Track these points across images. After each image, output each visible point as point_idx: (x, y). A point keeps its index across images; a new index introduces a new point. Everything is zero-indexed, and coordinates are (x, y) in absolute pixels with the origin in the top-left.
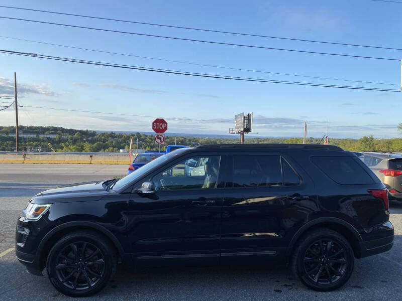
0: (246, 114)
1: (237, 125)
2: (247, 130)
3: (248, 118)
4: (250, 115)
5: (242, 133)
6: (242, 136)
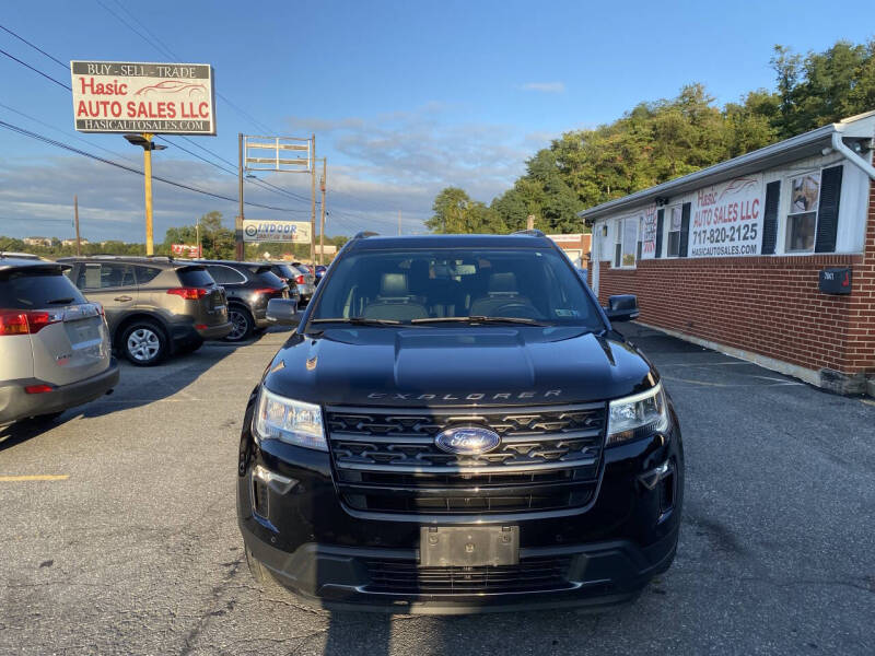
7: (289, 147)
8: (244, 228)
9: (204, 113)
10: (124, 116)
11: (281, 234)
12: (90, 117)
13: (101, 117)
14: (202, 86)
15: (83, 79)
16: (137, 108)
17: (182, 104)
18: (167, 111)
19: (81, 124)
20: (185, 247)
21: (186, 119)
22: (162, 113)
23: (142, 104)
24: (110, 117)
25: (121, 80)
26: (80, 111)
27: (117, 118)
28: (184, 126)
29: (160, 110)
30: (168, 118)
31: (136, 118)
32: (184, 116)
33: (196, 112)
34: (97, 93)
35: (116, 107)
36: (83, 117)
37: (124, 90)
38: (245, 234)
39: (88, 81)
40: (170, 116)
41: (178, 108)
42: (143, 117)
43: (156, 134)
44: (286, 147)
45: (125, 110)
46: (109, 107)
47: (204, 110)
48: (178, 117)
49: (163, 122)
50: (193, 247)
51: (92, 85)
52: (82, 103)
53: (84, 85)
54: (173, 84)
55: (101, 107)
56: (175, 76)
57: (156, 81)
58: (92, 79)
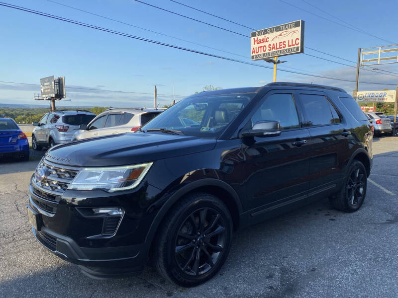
0: (56, 78)
1: (44, 90)
2: (60, 95)
3: (60, 83)
4: (62, 79)
5: (52, 99)
6: (52, 103)
7: (387, 51)
8: (357, 96)
9: (297, 43)
10: (267, 51)
11: (377, 98)
12: (256, 54)
13: (259, 53)
14: (297, 31)
15: (254, 39)
16: (271, 47)
17: (289, 41)
18: (283, 45)
19: (253, 57)
20: (367, 107)
21: (290, 47)
22: (281, 47)
23: (274, 44)
24: (263, 52)
25: (267, 36)
26: (253, 52)
27: (265, 52)
28: (289, 50)
29: (280, 45)
30: (283, 49)
31: (271, 51)
32: (289, 46)
33: (294, 43)
34: (259, 43)
35: (265, 48)
36: (254, 54)
37: (268, 40)
38: (357, 99)
39: (256, 40)
40: (283, 47)
41: (287, 44)
42: (274, 50)
43: (279, 56)
44: (385, 51)
45: (268, 48)
46: (262, 48)
47: (297, 41)
48: (287, 47)
49: (281, 51)
50: (371, 107)
51: (257, 41)
52: (254, 49)
53: (255, 41)
54: (285, 33)
55: (260, 49)
56: (287, 29)
57: (279, 33)
58: (257, 38)
